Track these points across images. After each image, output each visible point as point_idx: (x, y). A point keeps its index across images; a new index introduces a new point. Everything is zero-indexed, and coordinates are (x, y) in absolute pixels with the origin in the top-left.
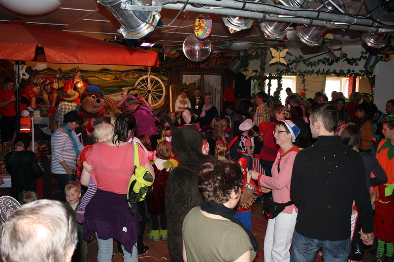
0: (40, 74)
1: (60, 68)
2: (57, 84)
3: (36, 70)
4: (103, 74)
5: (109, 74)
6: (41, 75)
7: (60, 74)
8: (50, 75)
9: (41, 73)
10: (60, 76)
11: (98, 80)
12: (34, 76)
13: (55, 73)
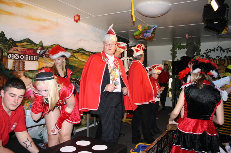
0: (17, 46)
1: (41, 42)
2: (38, 62)
3: (11, 39)
4: (80, 54)
5: (84, 54)
6: (18, 48)
7: (41, 50)
8: (29, 49)
9: (18, 44)
10: (41, 53)
11: (76, 61)
12: (9, 49)
13: (35, 48)
